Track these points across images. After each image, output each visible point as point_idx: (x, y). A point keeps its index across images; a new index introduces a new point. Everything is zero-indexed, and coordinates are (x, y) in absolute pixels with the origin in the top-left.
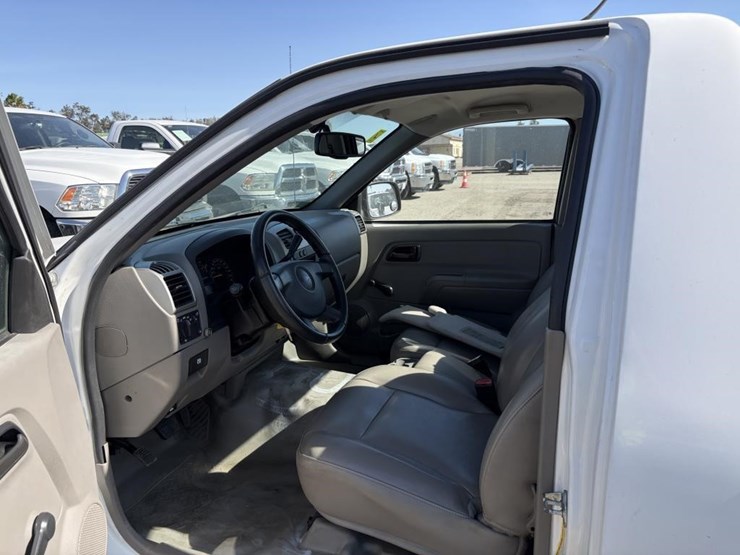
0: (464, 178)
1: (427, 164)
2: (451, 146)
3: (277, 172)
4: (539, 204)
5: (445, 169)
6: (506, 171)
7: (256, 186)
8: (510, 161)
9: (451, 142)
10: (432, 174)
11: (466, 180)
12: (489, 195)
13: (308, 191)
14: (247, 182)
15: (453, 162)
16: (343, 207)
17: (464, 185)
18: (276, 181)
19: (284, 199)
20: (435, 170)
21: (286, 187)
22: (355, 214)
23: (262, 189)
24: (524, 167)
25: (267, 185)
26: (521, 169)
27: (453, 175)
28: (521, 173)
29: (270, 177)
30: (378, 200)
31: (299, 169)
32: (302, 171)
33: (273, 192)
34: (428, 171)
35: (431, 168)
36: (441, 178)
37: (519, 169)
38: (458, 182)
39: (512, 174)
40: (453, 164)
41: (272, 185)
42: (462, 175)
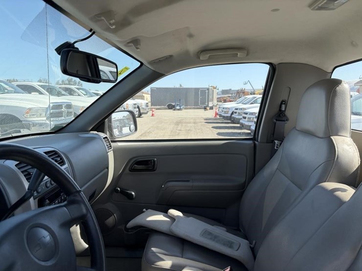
0: (153, 111)
1: (135, 104)
2: (144, 96)
3: (47, 107)
4: (191, 125)
5: (143, 107)
6: (172, 109)
7: (33, 115)
8: (173, 104)
9: (144, 95)
10: (137, 109)
11: (154, 113)
12: (166, 120)
13: (67, 118)
14: (27, 113)
15: (147, 103)
16: (91, 130)
17: (153, 115)
18: (46, 112)
19: (52, 123)
20: (138, 107)
21: (53, 115)
22: (102, 135)
23: (37, 117)
24: (180, 107)
25: (41, 114)
26: (179, 108)
27: (147, 110)
28: (179, 110)
29: (43, 110)
30: (117, 124)
31: (62, 105)
32: (64, 106)
33: (45, 119)
34: (135, 108)
35: (136, 106)
36: (141, 111)
37: (178, 108)
38: (150, 113)
39: (174, 110)
40: (147, 105)
41: (44, 114)
42: (151, 110)
